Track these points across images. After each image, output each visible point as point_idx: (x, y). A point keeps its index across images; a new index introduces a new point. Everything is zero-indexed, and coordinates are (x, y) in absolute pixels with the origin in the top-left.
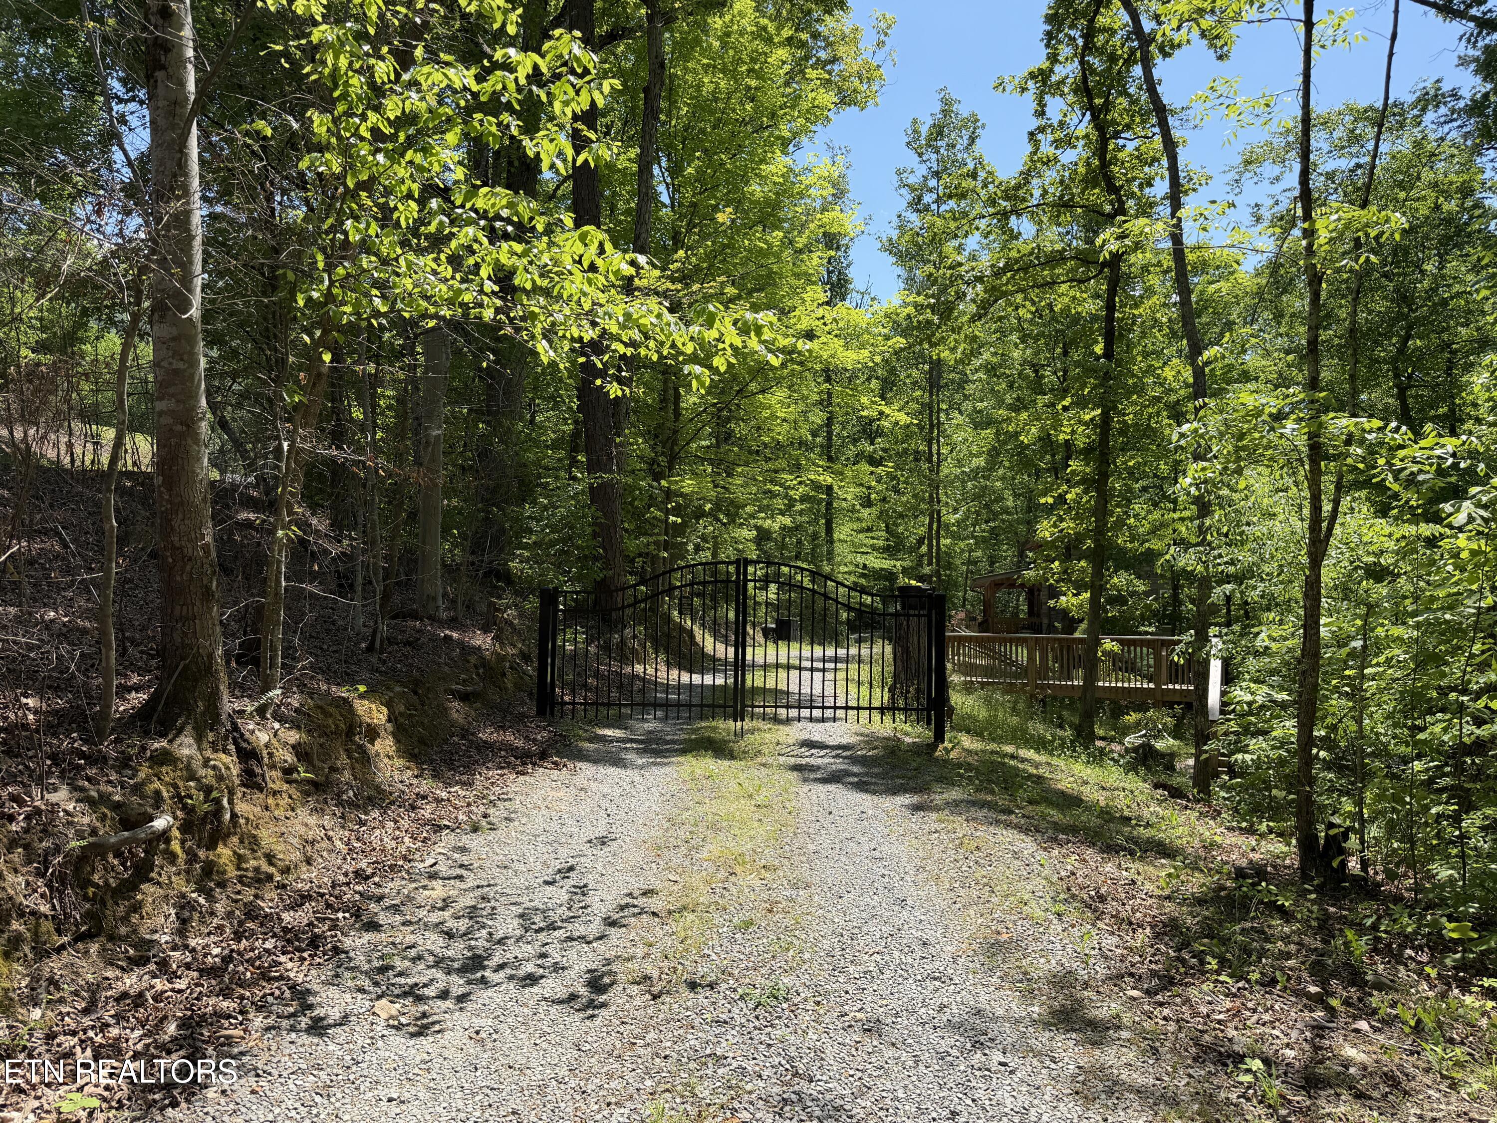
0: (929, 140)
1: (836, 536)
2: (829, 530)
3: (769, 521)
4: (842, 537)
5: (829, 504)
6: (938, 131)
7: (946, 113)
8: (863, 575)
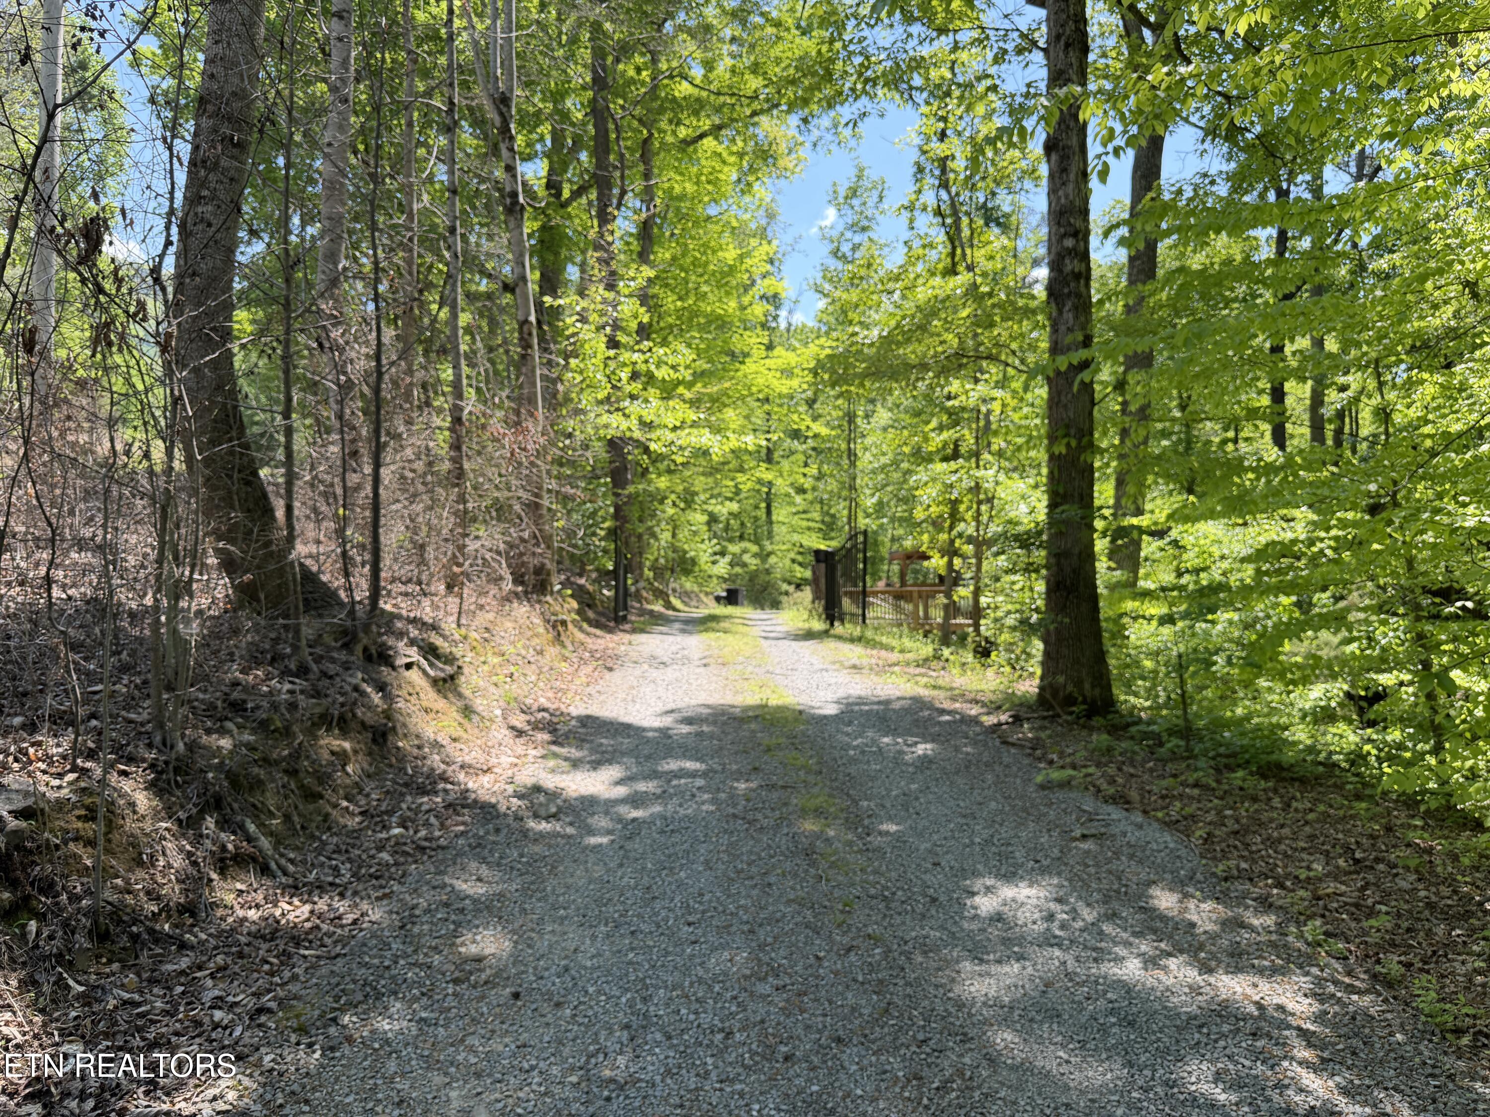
0: (846, 198)
1: (774, 518)
2: (769, 512)
3: (719, 507)
4: (781, 519)
5: (768, 494)
6: (854, 192)
7: (859, 177)
8: (800, 553)
